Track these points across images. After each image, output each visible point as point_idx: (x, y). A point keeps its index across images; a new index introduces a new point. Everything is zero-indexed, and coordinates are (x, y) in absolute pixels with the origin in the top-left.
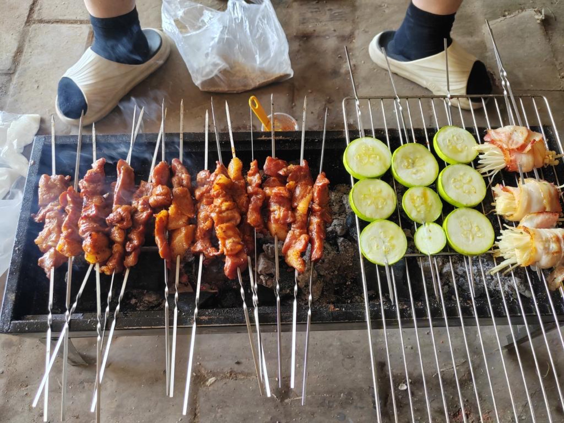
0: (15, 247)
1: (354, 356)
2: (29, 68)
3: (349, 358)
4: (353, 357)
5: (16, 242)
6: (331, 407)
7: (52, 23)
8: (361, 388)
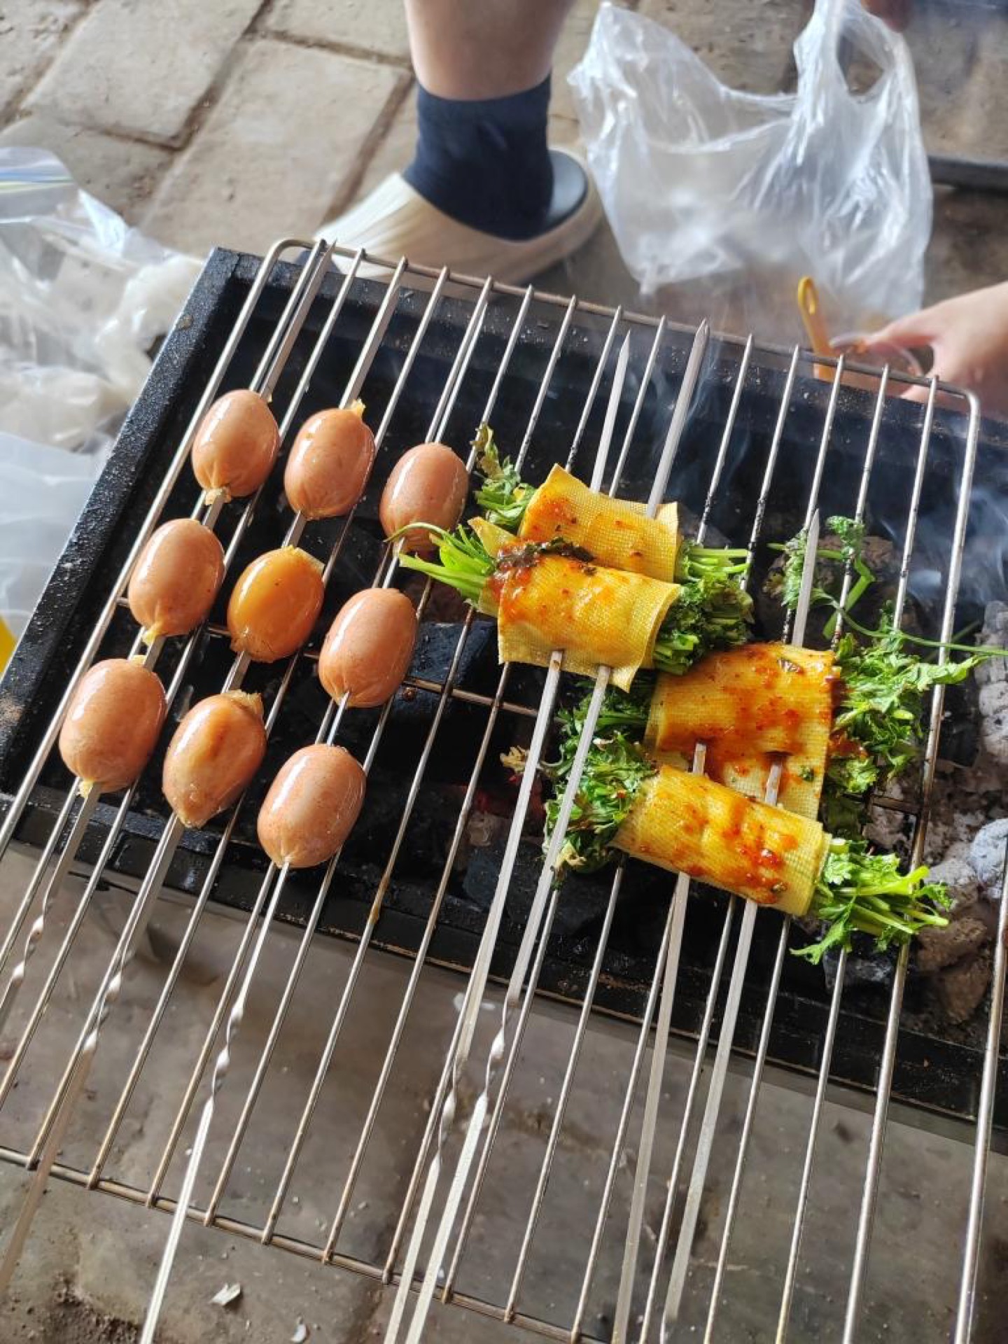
0: (65, 559)
1: (922, 1196)
2: (223, 144)
3: (906, 1196)
4: (917, 1197)
5: (71, 545)
6: (815, 1331)
7: (309, 47)
8: (923, 1304)
